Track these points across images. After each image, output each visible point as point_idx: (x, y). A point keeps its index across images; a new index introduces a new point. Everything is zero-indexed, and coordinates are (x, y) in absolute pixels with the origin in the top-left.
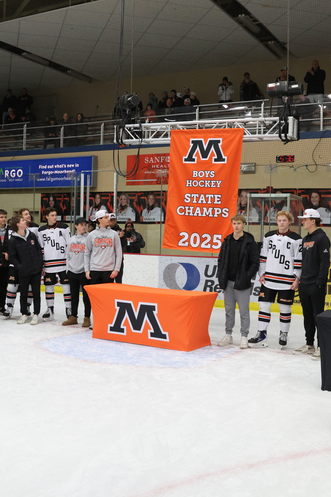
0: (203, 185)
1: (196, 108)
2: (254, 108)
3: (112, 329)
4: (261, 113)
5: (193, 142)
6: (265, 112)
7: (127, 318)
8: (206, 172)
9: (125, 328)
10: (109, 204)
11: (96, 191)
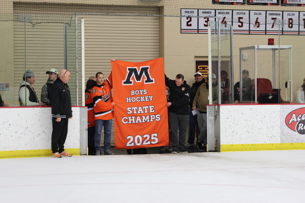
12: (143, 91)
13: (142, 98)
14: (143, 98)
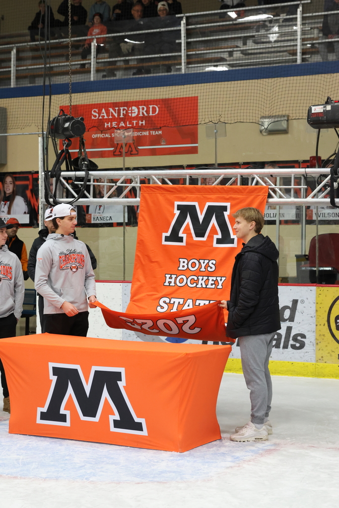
0: (195, 284)
1: (181, 18)
2: (283, 16)
3: (44, 416)
4: (296, 25)
5: (179, 207)
6: (303, 24)
7: (70, 395)
8: (202, 261)
9: (68, 413)
10: (28, 193)
11: (5, 170)
12: (208, 263)
13: (202, 279)
14: (204, 280)
